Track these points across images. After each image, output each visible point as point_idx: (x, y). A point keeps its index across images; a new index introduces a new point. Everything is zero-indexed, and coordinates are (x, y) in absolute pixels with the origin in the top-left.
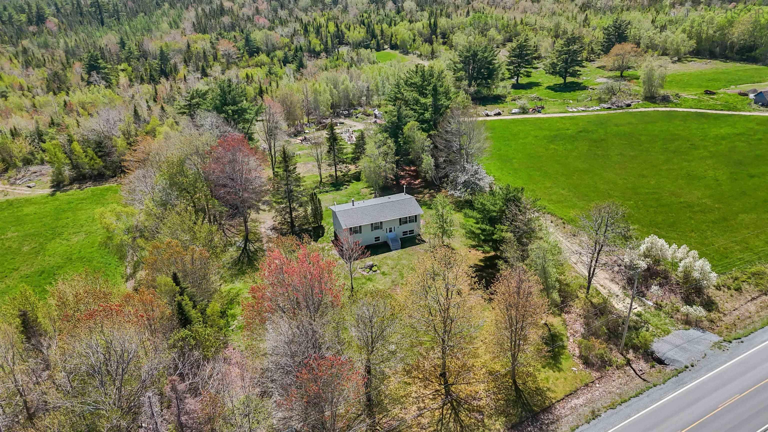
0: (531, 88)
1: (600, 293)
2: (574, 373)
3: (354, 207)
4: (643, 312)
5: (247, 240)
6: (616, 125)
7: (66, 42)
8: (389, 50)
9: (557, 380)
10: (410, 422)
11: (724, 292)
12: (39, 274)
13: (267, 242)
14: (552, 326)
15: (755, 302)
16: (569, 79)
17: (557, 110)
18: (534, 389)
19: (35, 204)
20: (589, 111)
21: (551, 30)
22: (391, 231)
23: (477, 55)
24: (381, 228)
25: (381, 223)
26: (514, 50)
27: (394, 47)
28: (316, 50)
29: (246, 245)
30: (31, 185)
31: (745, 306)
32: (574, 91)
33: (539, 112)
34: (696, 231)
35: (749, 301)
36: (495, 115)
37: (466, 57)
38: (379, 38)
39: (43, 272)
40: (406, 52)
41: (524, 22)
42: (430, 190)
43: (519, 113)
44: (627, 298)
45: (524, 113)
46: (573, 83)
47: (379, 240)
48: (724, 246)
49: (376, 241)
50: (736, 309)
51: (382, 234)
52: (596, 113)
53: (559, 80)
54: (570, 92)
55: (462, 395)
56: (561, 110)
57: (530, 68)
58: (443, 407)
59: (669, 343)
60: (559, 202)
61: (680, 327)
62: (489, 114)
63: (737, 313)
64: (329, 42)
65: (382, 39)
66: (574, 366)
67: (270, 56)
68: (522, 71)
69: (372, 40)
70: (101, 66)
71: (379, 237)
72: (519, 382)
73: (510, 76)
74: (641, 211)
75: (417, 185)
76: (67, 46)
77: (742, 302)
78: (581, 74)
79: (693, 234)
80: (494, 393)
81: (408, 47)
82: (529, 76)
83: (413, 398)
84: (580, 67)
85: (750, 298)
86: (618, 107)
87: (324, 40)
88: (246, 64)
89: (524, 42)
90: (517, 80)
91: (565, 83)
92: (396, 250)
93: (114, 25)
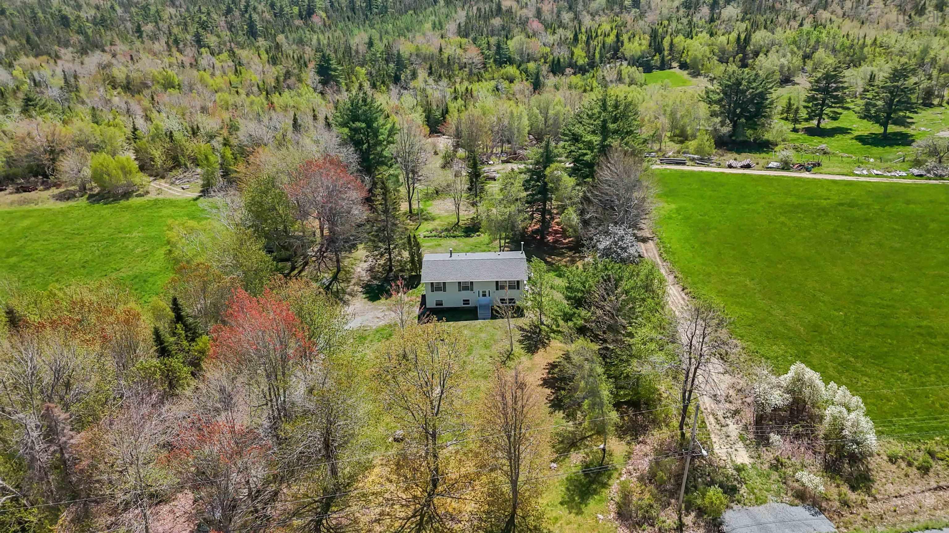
0: (832, 136)
1: (706, 427)
2: (597, 522)
3: (451, 259)
4: (750, 466)
5: (335, 278)
6: (908, 202)
7: (318, 40)
8: (677, 71)
9: (567, 524)
10: (362, 525)
11: (899, 467)
12: (132, 278)
13: (354, 285)
14: (611, 455)
15: (941, 493)
16: (892, 128)
17: (838, 170)
18: (532, 528)
19: (175, 206)
20: (886, 177)
21: (915, 56)
22: (484, 295)
23: (740, 84)
24: (472, 290)
25: (472, 283)
26: (818, 81)
27: (683, 66)
28: (578, 64)
29: (330, 284)
30: (184, 187)
31: (920, 497)
32: (891, 145)
33: (808, 170)
34: (912, 372)
35: (930, 490)
36: (742, 167)
37: (727, 86)
38: (666, 53)
39: (136, 277)
40: (696, 74)
41: (878, 42)
42: (574, 254)
43: (777, 169)
44: (740, 443)
45: (783, 169)
46: (895, 134)
47: (469, 304)
48: (943, 402)
49: (464, 304)
50: (901, 496)
51: (474, 298)
52: (895, 180)
53: (877, 129)
54: (884, 147)
55: (441, 511)
56: (845, 171)
57: (839, 107)
58: (408, 519)
59: (754, 518)
60: (732, 296)
61: (787, 499)
62: (733, 165)
63: (899, 502)
64: (597, 56)
65: (670, 54)
66: (602, 513)
67: (521, 68)
68: (827, 110)
69: (655, 56)
70: (333, 67)
71: (468, 300)
72: (519, 512)
73: (807, 116)
74: (847, 328)
75: (564, 244)
76: (319, 44)
77: (917, 488)
78: (913, 123)
79: (905, 376)
80: (480, 519)
81: (700, 67)
82: (835, 119)
83: (384, 498)
84: (911, 112)
85: (934, 485)
86: (936, 175)
87: (591, 53)
88: (491, 76)
89: (833, 71)
90: (819, 122)
91: (885, 133)
92: (484, 319)
93: (378, 23)
